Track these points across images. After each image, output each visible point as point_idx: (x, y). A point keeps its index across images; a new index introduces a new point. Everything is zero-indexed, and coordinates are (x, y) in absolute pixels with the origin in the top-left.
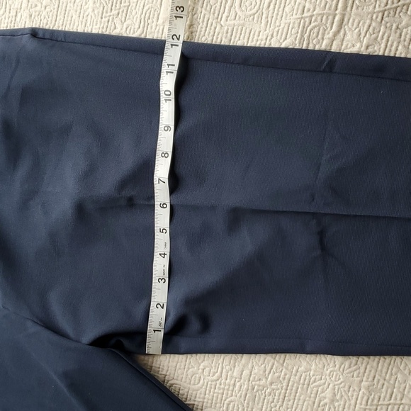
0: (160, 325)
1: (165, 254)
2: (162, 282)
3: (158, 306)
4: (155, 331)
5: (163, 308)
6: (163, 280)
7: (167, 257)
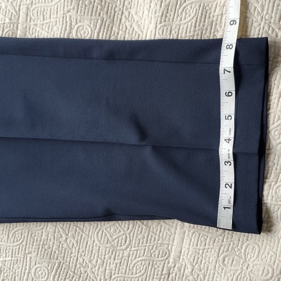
0: (229, 202)
1: (229, 140)
2: (228, 165)
3: (227, 186)
4: (225, 208)
5: (231, 187)
6: (229, 163)
7: (232, 142)
